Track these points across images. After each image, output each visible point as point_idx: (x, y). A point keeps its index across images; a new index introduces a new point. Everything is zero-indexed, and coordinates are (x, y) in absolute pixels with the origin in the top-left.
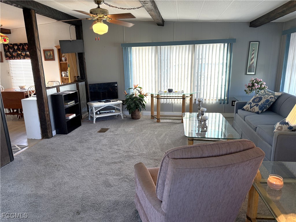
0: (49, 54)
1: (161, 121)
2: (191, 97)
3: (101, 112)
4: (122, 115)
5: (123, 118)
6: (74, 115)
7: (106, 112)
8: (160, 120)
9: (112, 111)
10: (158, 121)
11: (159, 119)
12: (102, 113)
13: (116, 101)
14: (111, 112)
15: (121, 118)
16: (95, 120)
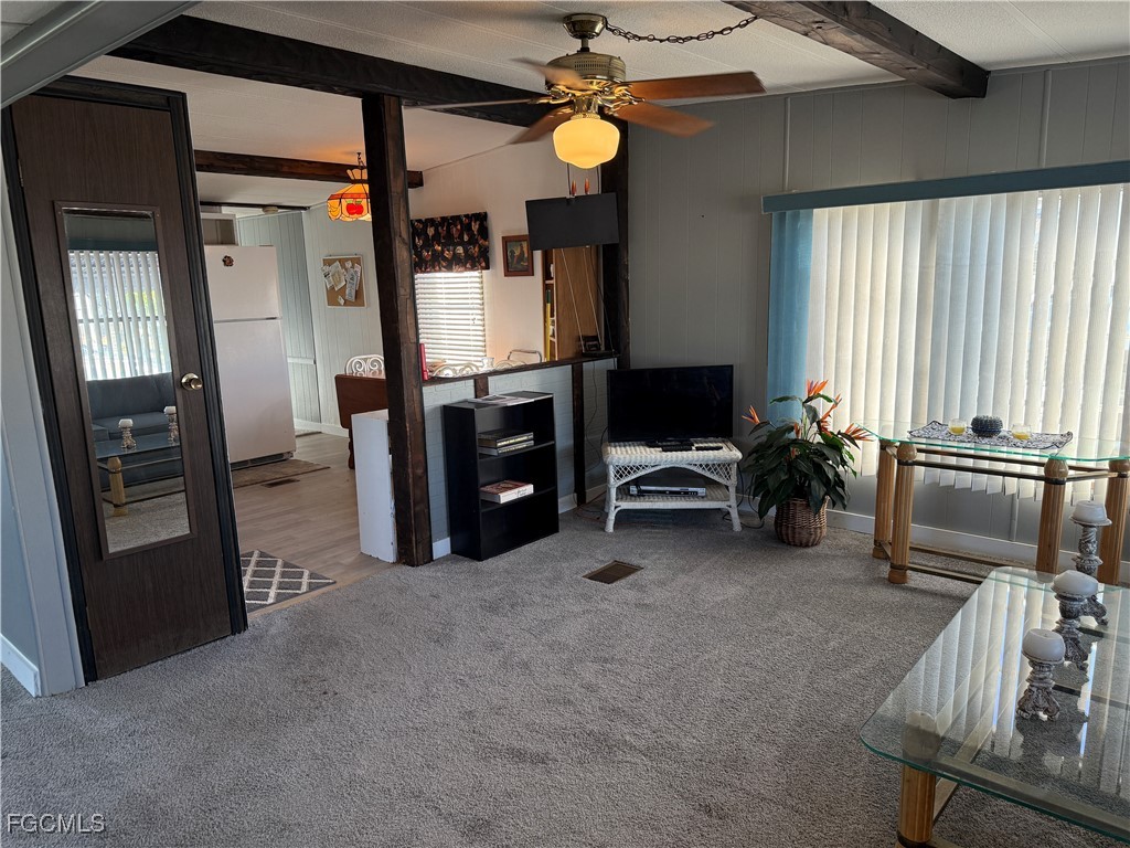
0: (517, 253)
1: (915, 580)
2: (1115, 475)
3: (643, 488)
4: (734, 514)
5: (737, 527)
6: (529, 489)
7: (664, 492)
8: (904, 576)
9: (690, 489)
10: (897, 577)
11: (903, 568)
12: (650, 492)
13: (712, 449)
14: (686, 493)
15: (731, 526)
16: (612, 517)
